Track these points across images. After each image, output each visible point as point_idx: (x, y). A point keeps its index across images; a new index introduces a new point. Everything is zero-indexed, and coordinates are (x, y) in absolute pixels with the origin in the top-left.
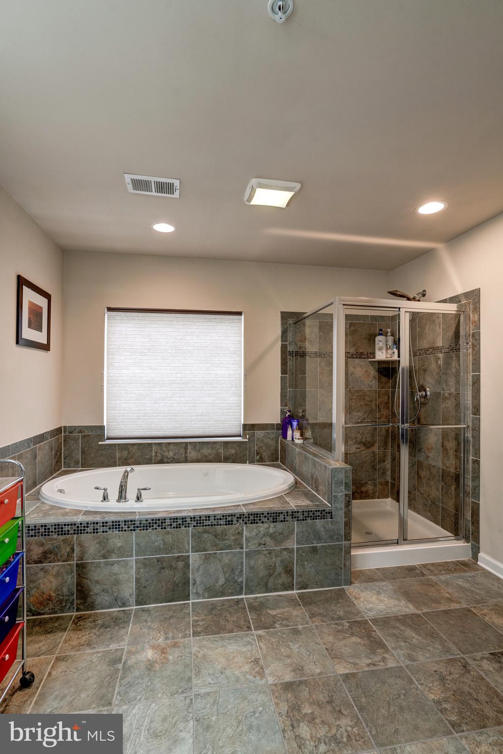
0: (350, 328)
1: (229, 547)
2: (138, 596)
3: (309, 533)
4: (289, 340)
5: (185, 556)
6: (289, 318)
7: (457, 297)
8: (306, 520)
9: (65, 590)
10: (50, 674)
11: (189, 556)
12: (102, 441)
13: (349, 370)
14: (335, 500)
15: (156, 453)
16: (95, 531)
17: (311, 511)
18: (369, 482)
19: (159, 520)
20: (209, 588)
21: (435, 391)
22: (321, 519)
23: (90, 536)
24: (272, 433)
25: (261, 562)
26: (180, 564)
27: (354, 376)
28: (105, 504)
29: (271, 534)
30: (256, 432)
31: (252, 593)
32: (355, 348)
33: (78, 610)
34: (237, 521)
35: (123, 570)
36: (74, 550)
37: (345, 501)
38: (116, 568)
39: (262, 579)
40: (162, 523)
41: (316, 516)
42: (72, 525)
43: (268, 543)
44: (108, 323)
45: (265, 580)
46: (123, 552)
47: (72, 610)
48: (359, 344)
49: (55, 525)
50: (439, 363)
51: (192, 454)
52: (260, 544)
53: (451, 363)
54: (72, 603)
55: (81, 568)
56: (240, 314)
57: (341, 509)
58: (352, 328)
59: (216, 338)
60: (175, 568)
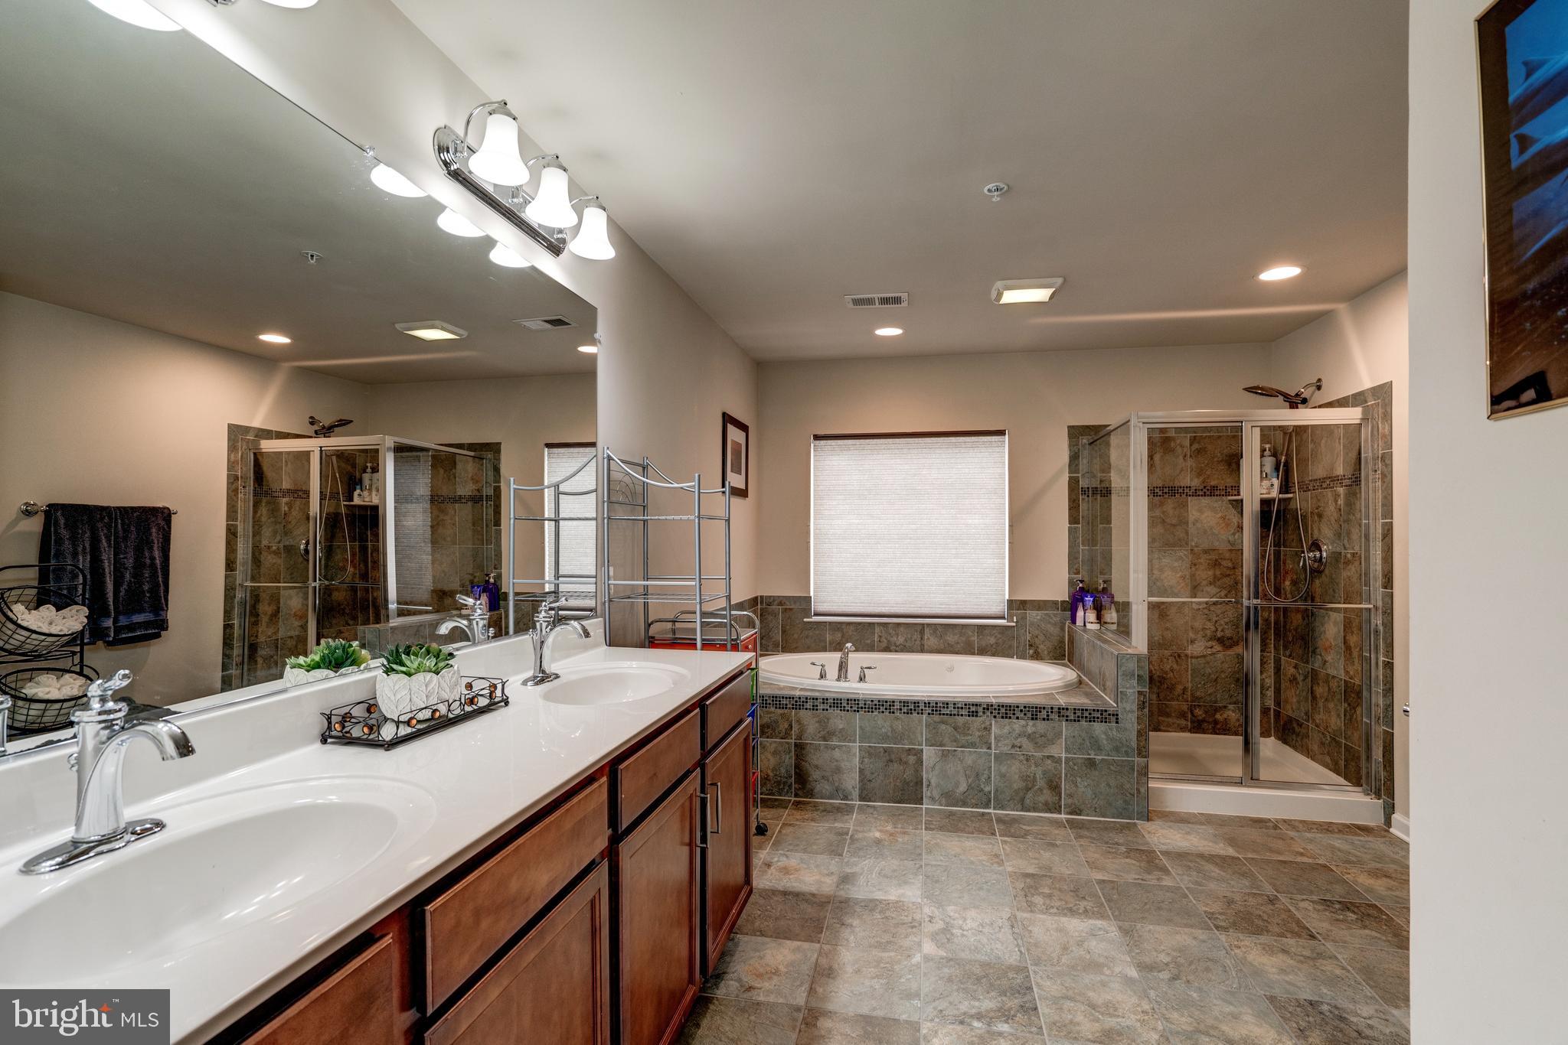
0: (1191, 445)
1: (973, 745)
2: (862, 789)
3: (1084, 740)
4: (1082, 470)
5: (918, 750)
6: (1082, 435)
7: (1361, 393)
8: (1079, 721)
9: (783, 771)
10: (780, 831)
11: (922, 750)
12: (808, 618)
13: (1191, 516)
14: (1122, 698)
15: (880, 637)
16: (815, 708)
17: (1086, 710)
18: (1231, 707)
19: (886, 702)
20: (947, 793)
21: (1334, 550)
22: (1102, 722)
23: (810, 713)
24: (1055, 615)
25: (1014, 769)
26: (912, 759)
27: (1199, 525)
28: (823, 682)
29: (1029, 735)
30: (1028, 612)
31: (1002, 808)
32: (1201, 479)
33: (796, 795)
34: (984, 713)
35: (845, 756)
36: (792, 727)
37: (1138, 701)
38: (837, 754)
39: (1017, 792)
40: (890, 706)
41: (1094, 718)
42: (790, 698)
43: (1024, 746)
44: (814, 456)
45: (1021, 794)
46: (846, 736)
47: (789, 794)
48: (1208, 473)
49: (773, 697)
50: (1339, 502)
51: (931, 640)
52: (1013, 746)
53: (1354, 504)
54: (790, 786)
55: (800, 747)
56: (1001, 433)
57: (1132, 712)
58: (1196, 446)
59: (967, 471)
60: (906, 763)
